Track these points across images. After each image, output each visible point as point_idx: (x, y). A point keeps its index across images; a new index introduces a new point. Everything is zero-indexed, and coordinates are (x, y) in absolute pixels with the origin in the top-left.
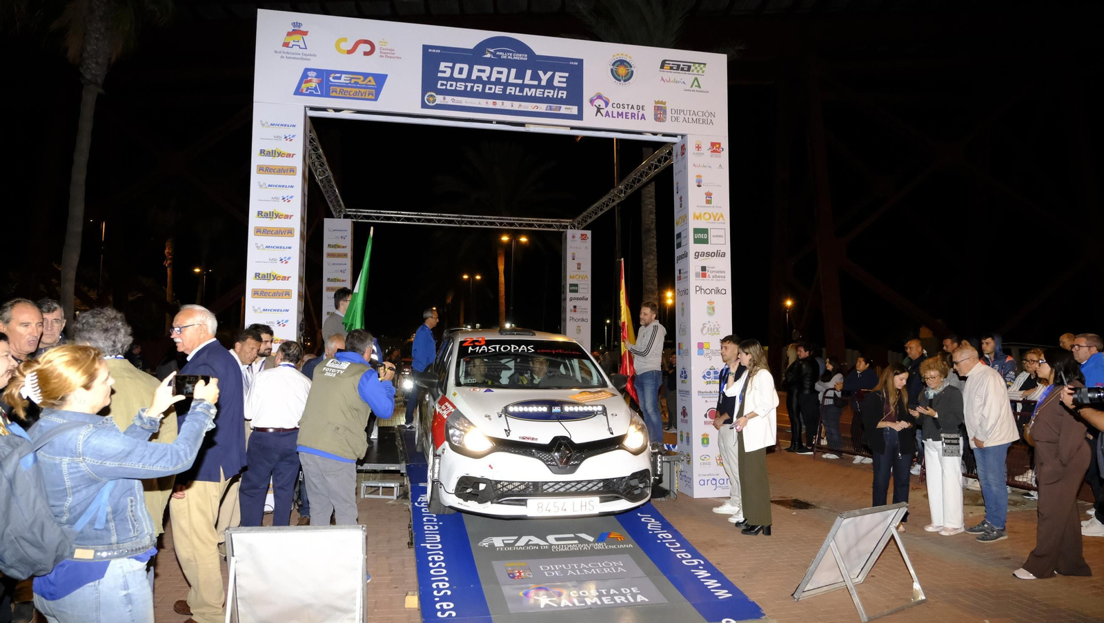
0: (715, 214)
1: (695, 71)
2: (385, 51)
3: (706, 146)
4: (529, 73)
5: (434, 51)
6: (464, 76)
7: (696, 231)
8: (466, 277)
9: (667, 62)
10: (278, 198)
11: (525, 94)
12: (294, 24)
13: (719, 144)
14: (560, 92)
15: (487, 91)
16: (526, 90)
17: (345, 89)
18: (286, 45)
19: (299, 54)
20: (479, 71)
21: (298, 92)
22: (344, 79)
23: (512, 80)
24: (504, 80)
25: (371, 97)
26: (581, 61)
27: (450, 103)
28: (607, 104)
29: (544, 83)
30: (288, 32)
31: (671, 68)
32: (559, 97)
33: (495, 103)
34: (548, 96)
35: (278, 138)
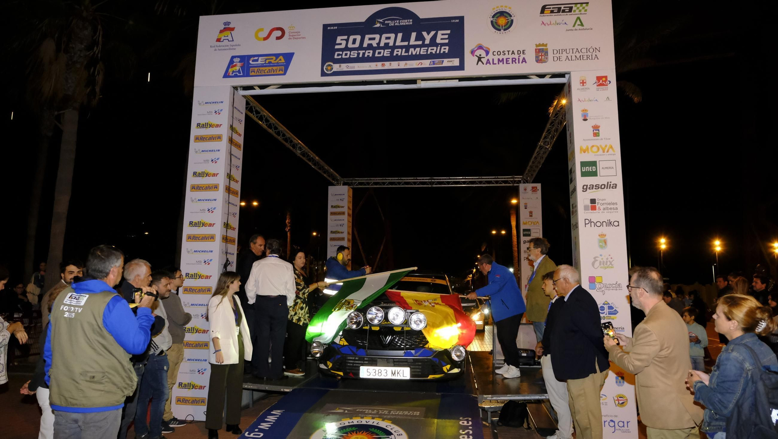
0: (603, 147)
1: (577, 12)
2: (292, 34)
3: (591, 80)
4: (414, 35)
5: (332, 28)
6: (357, 45)
7: (583, 164)
8: (494, 232)
9: (547, 7)
10: (208, 161)
11: (410, 54)
12: (225, 24)
13: (606, 77)
14: (443, 47)
15: (376, 55)
16: (411, 50)
17: (261, 68)
18: (218, 40)
19: (228, 46)
20: (370, 39)
21: (226, 76)
22: (261, 61)
23: (398, 43)
24: (391, 44)
25: (281, 72)
26: (461, 19)
27: (345, 69)
28: (487, 53)
29: (427, 42)
30: (221, 30)
31: (552, 12)
32: (442, 52)
33: (383, 65)
34: (431, 53)
35: (210, 113)
